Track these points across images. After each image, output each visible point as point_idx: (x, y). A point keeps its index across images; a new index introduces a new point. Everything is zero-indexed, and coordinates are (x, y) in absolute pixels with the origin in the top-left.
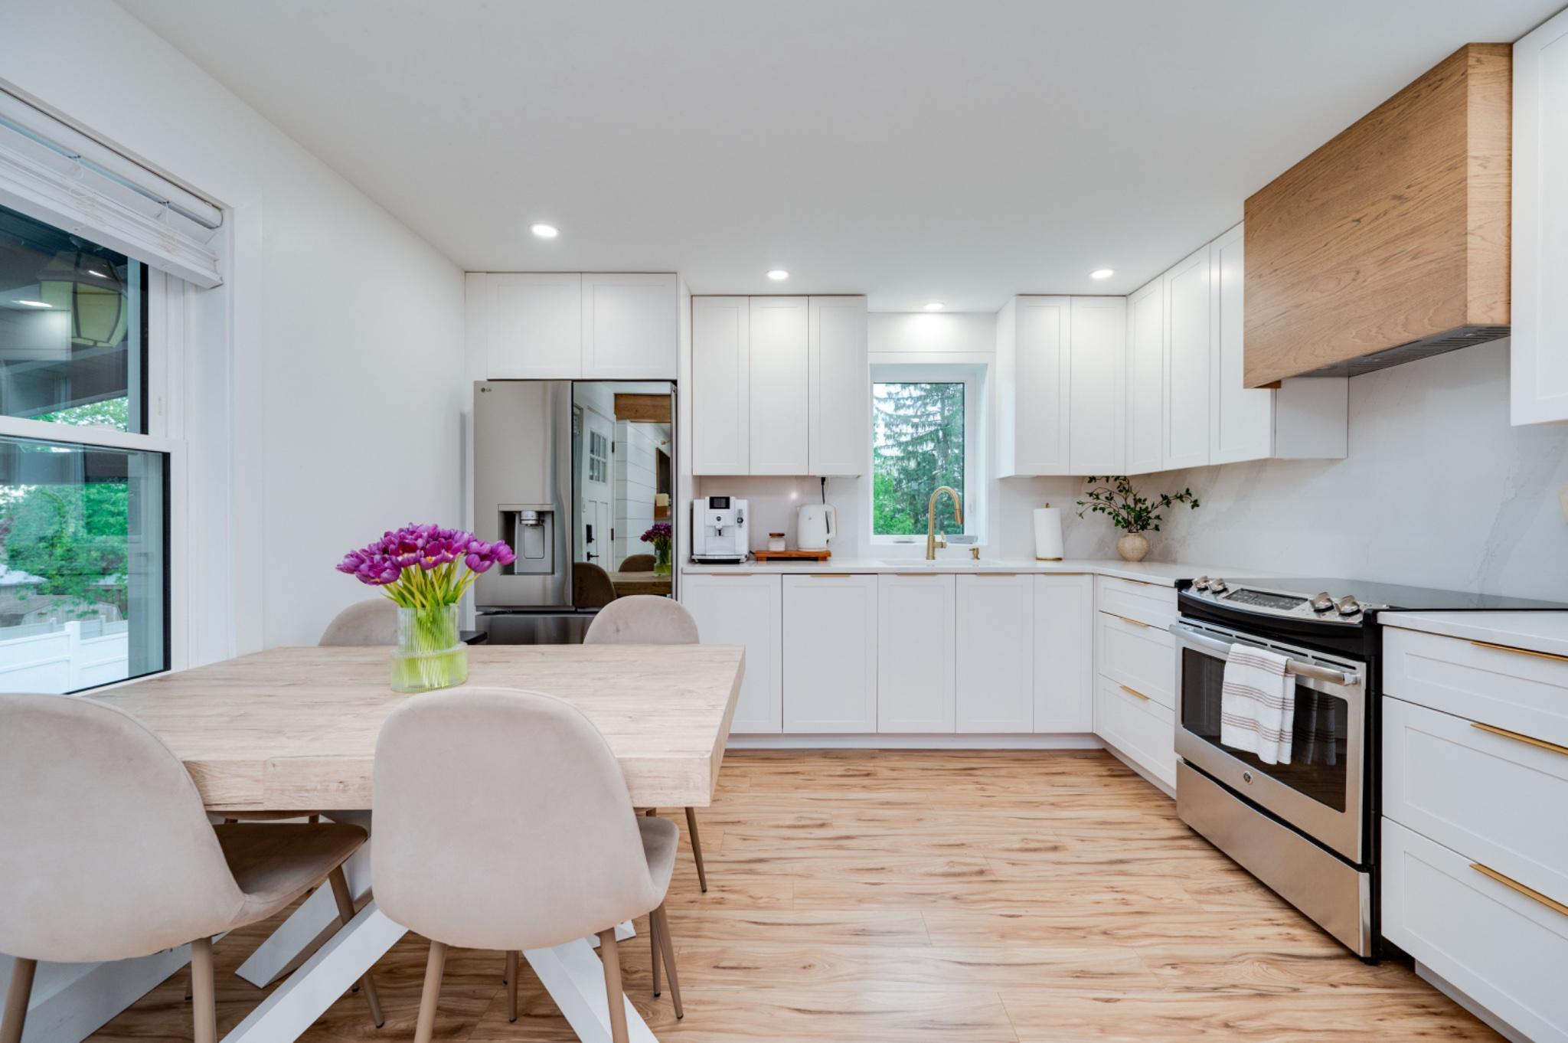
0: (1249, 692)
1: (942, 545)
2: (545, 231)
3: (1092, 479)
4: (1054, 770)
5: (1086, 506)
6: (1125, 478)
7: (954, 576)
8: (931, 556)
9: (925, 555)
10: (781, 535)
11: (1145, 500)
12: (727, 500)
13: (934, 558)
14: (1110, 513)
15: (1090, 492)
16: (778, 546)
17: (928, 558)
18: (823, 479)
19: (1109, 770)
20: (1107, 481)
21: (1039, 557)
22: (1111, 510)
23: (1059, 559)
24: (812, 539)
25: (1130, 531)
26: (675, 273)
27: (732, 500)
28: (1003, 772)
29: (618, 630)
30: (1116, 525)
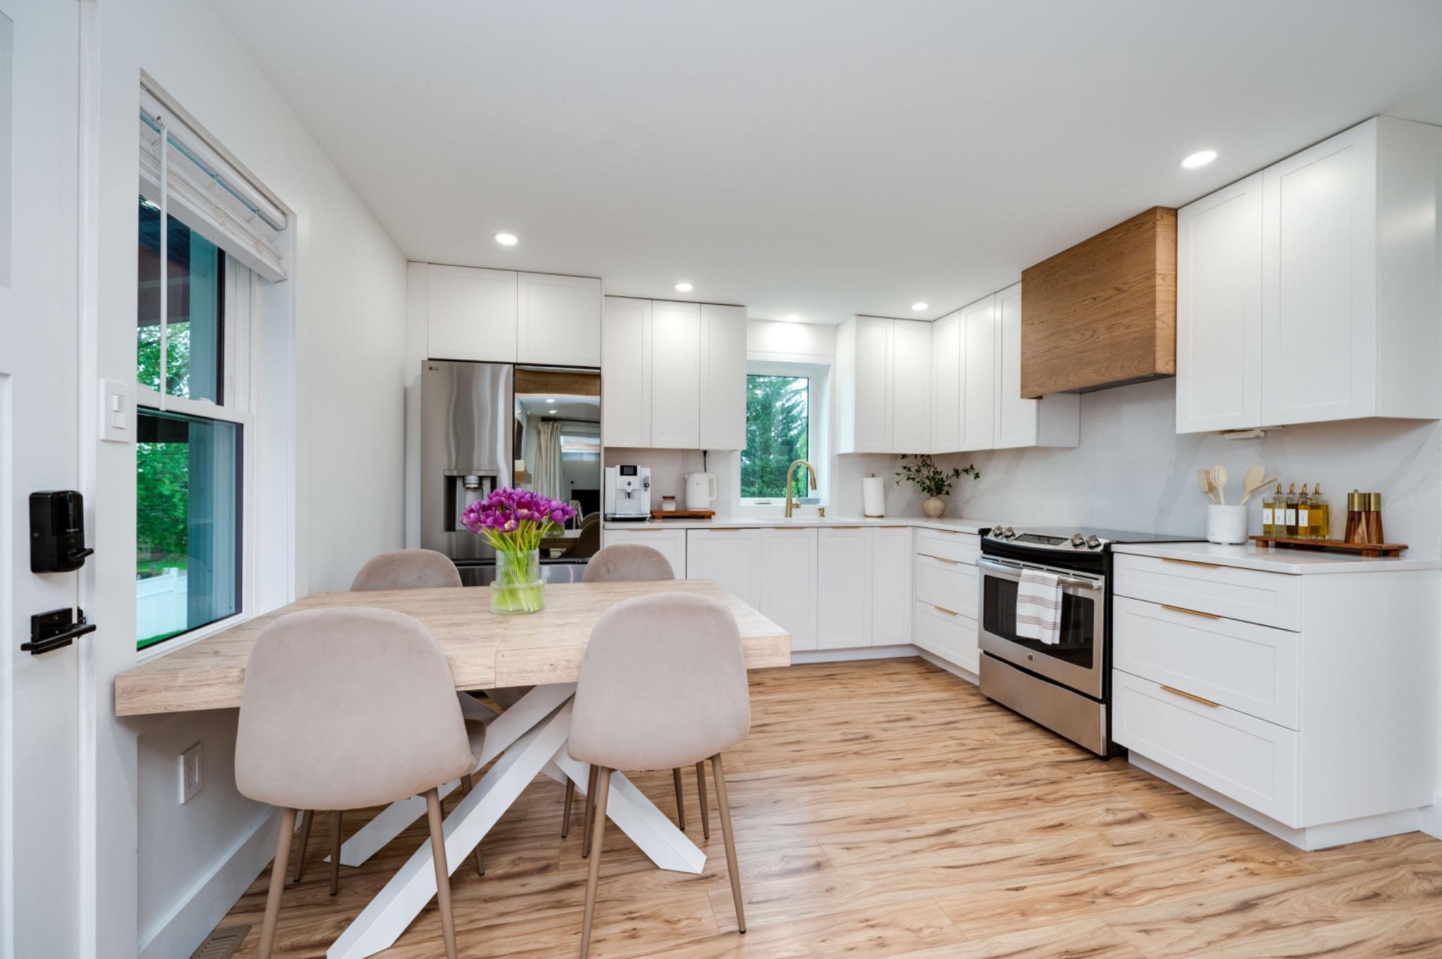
0: (1034, 600)
1: (797, 506)
2: (507, 239)
3: (904, 456)
4: (890, 671)
5: (902, 476)
6: (929, 456)
7: (816, 529)
8: (789, 514)
9: (784, 513)
10: (673, 498)
11: (941, 472)
12: (635, 468)
13: (791, 516)
14: (918, 482)
15: (904, 466)
16: (670, 507)
17: (786, 516)
18: (705, 452)
19: (926, 669)
20: (916, 458)
21: (867, 514)
22: (920, 480)
23: (882, 517)
24: (698, 501)
25: (932, 495)
26: (600, 278)
27: (639, 468)
28: (855, 675)
29: (609, 571)
30: (923, 490)
